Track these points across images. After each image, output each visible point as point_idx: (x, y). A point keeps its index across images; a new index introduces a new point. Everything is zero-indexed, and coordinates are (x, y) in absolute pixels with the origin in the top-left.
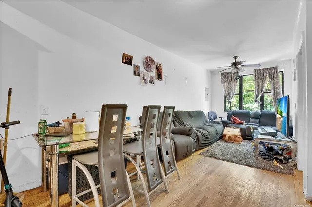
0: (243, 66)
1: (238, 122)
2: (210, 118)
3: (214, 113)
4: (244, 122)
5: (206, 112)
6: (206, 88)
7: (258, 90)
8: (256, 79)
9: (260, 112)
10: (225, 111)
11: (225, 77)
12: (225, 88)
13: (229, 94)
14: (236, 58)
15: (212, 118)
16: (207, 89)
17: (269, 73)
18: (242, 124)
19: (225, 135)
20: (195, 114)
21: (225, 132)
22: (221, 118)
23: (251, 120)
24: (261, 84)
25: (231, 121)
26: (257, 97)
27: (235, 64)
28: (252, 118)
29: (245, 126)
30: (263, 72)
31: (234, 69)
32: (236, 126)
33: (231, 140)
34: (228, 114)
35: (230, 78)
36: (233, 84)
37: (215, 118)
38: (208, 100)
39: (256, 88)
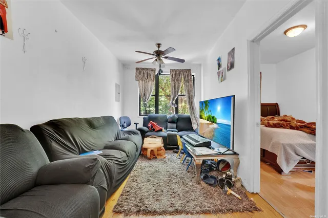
0: (166, 58)
1: (158, 129)
2: (123, 126)
3: (127, 118)
4: (163, 128)
5: (117, 118)
6: (116, 84)
7: (175, 92)
8: (172, 80)
9: (176, 116)
10: (140, 115)
11: (140, 73)
12: (140, 87)
13: (144, 94)
14: (159, 45)
15: (125, 125)
16: (117, 86)
17: (184, 75)
18: (161, 130)
19: (146, 149)
20: (102, 121)
21: (145, 146)
22: (136, 124)
23: (169, 125)
24: (176, 86)
25: (148, 127)
26: (173, 100)
27: (159, 54)
28: (170, 122)
29: (164, 133)
30: (179, 73)
31: (156, 60)
32: (156, 133)
33: (154, 155)
34: (144, 118)
35: (146, 75)
36: (150, 83)
37: (129, 125)
38: (119, 101)
39: (172, 89)
